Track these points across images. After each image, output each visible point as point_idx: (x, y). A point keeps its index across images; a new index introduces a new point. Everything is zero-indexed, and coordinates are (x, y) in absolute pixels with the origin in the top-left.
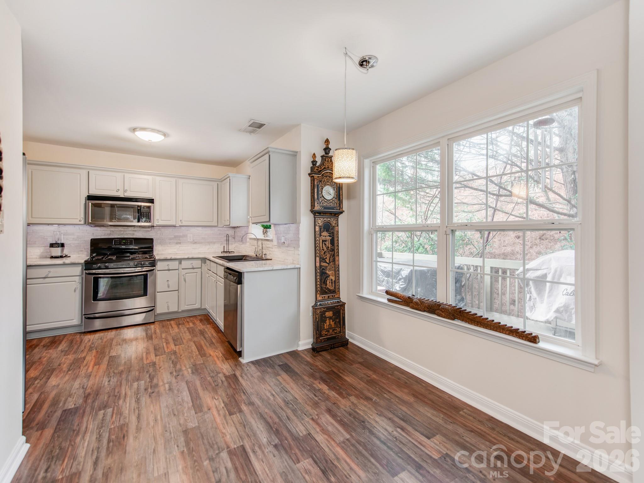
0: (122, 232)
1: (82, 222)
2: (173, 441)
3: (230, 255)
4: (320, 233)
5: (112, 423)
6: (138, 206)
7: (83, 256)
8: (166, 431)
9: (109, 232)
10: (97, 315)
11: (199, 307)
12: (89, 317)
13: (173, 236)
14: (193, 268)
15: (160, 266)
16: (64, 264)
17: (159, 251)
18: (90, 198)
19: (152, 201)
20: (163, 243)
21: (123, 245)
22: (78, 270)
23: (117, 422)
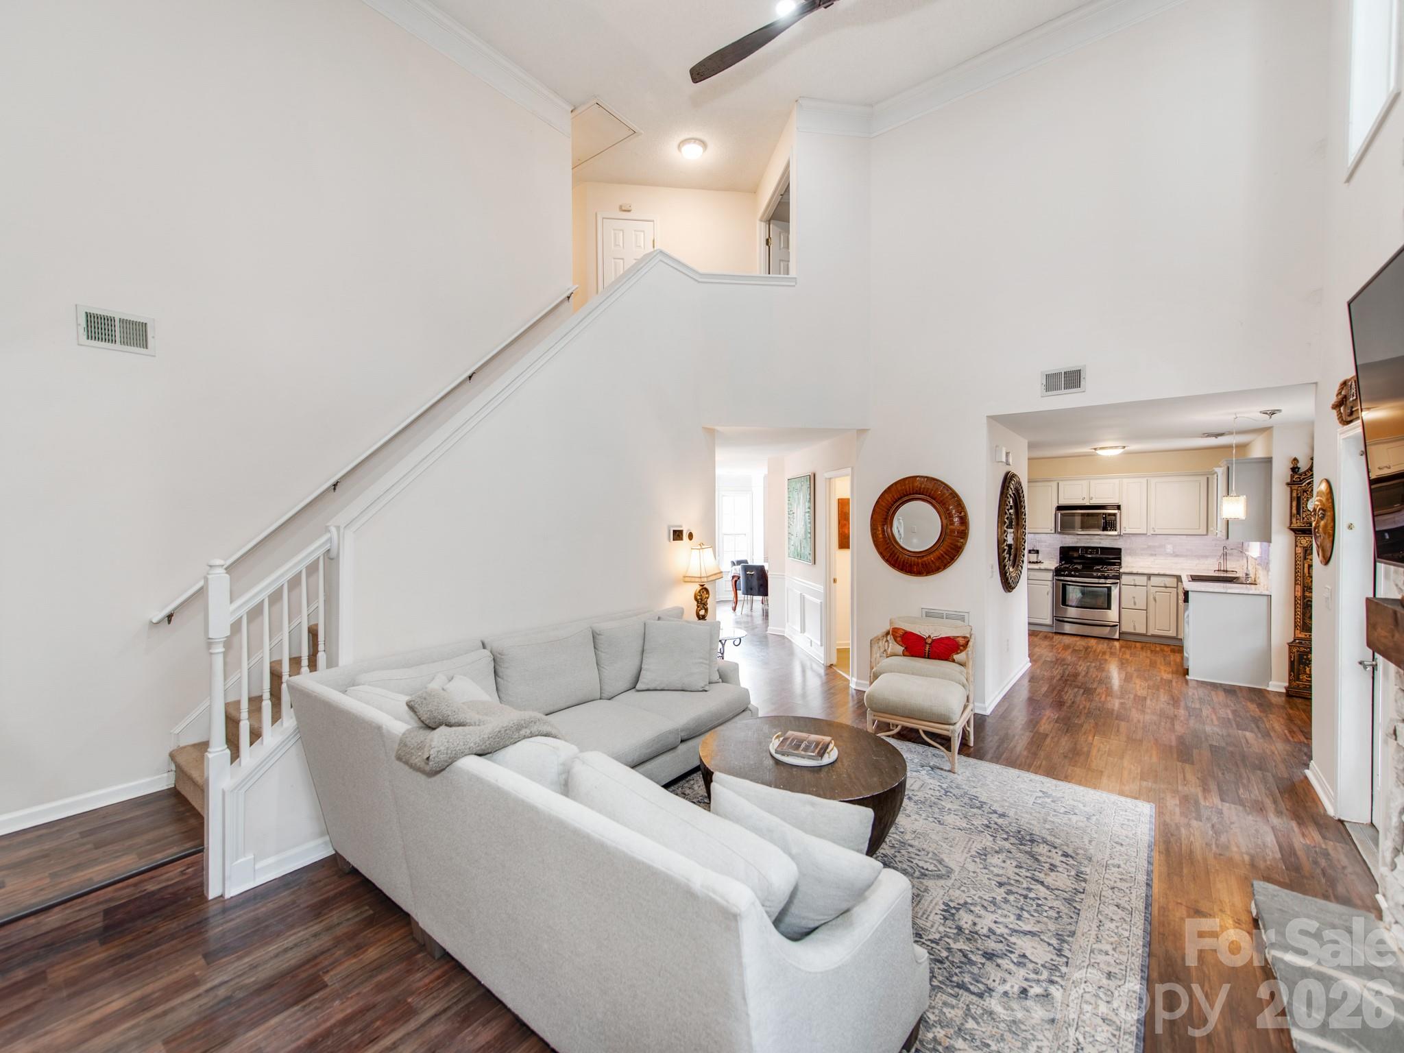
0: (1088, 541)
1: (1053, 532)
3: (1228, 575)
4: (1305, 556)
6: (1103, 514)
7: (1053, 563)
9: (1076, 540)
10: (1066, 619)
11: (1175, 635)
12: (1059, 620)
13: (1146, 547)
14: (1166, 587)
15: (1124, 579)
16: (1040, 569)
17: (1129, 563)
18: (1059, 508)
19: (1119, 507)
20: (1133, 553)
21: (1090, 554)
22: (1050, 575)
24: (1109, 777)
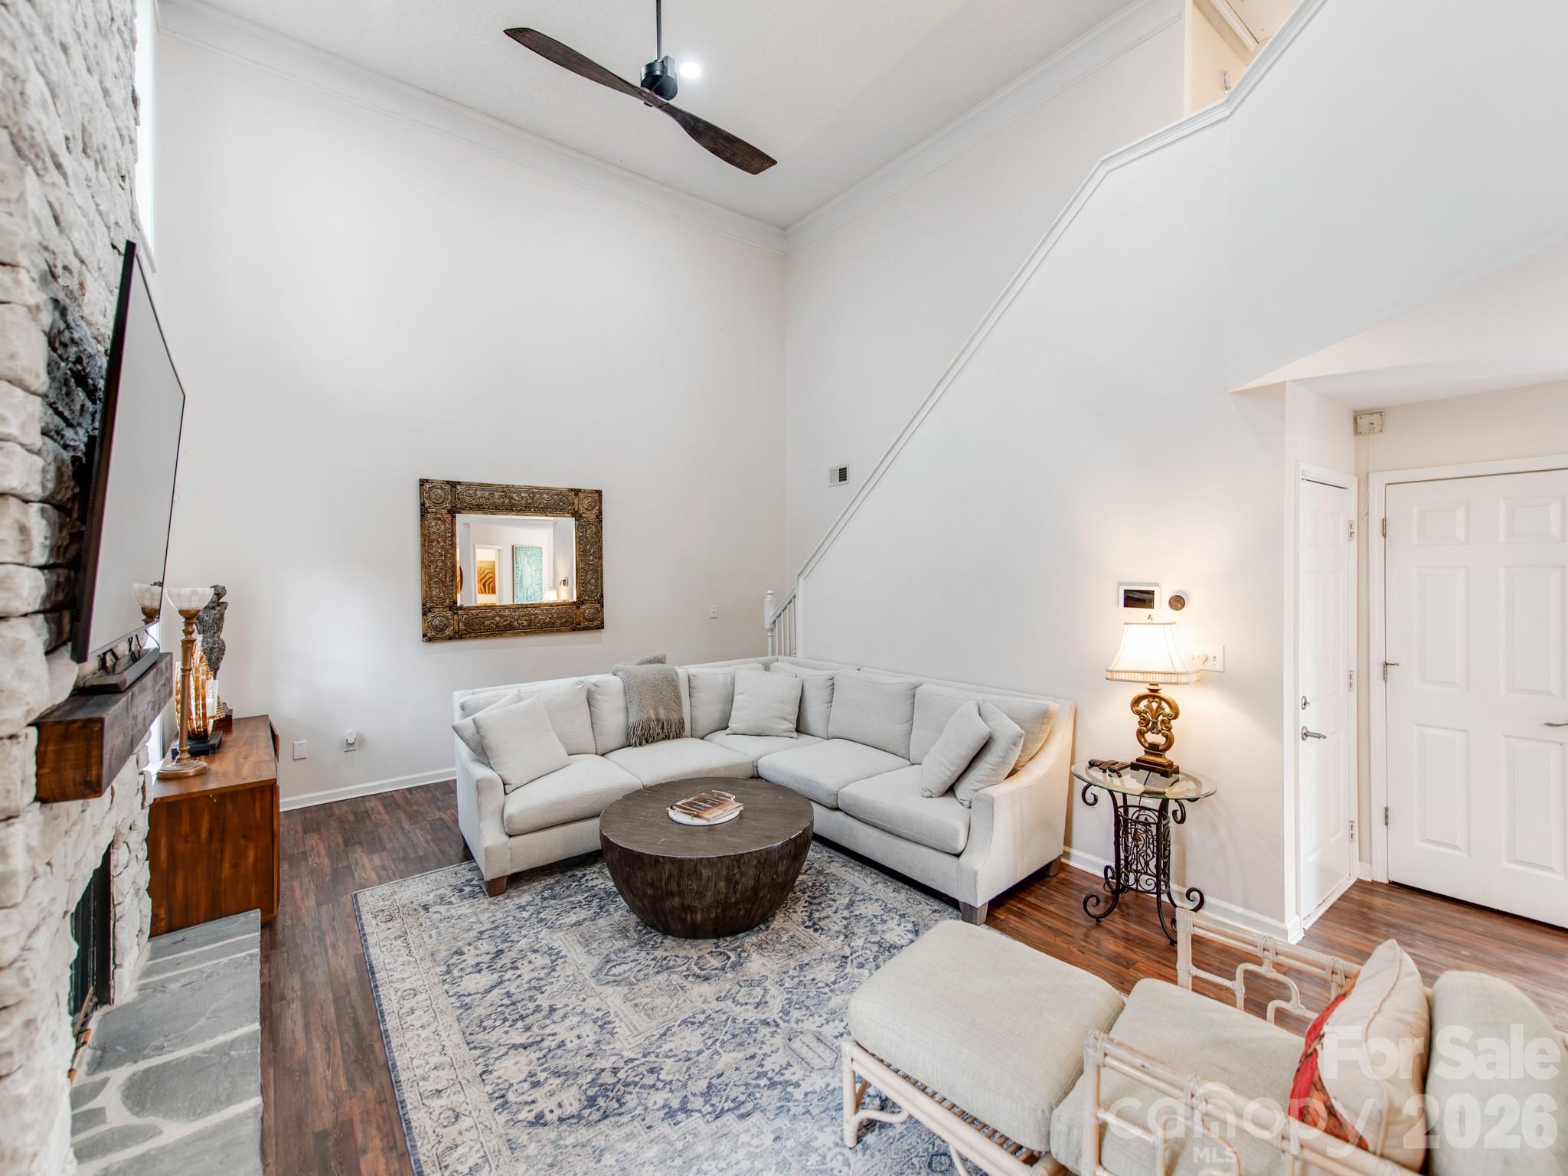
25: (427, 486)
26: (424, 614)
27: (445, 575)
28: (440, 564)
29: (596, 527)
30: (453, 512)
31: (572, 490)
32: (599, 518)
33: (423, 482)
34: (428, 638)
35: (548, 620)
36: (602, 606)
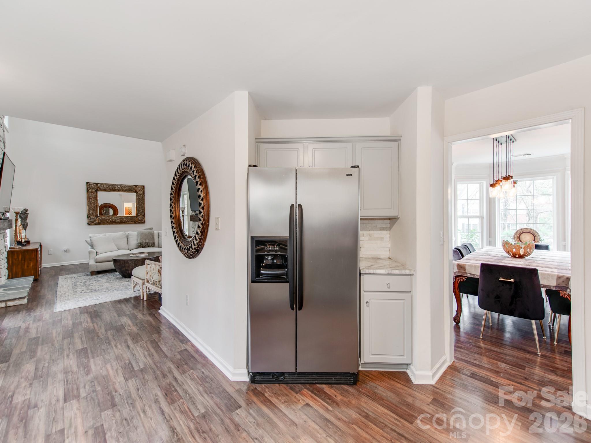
2: (125, 398)
5: (184, 403)
8: (132, 404)
23: (180, 404)
24: (77, 314)
25: (89, 184)
26: (88, 218)
27: (94, 208)
28: (92, 205)
29: (143, 196)
30: (97, 191)
31: (135, 185)
32: (144, 193)
33: (87, 183)
34: (89, 224)
35: (127, 220)
36: (145, 217)
